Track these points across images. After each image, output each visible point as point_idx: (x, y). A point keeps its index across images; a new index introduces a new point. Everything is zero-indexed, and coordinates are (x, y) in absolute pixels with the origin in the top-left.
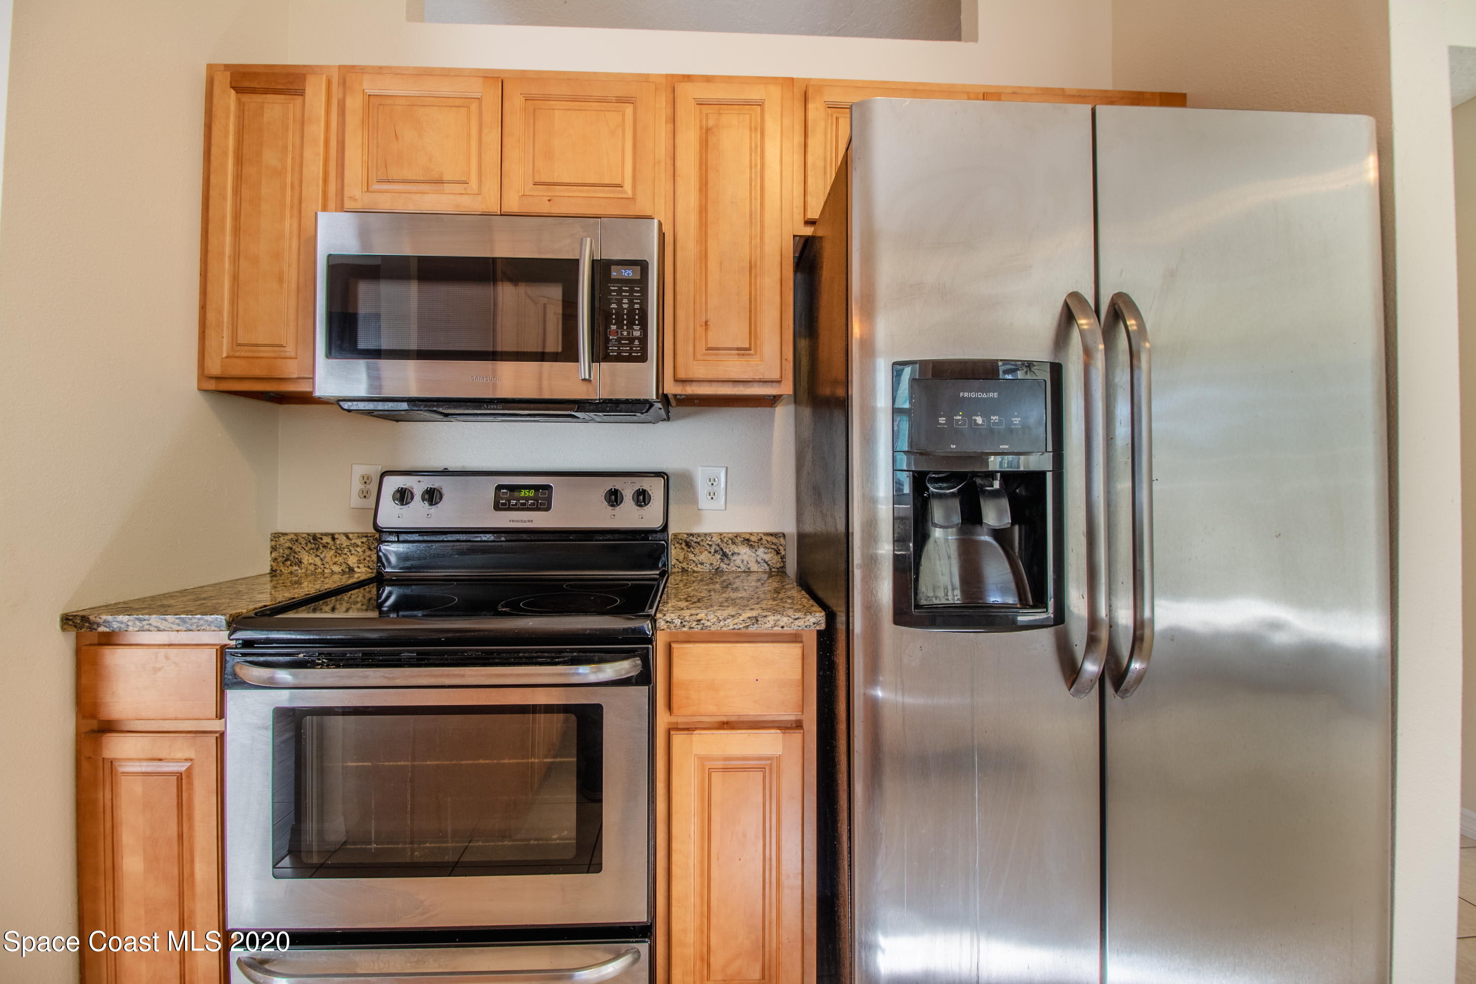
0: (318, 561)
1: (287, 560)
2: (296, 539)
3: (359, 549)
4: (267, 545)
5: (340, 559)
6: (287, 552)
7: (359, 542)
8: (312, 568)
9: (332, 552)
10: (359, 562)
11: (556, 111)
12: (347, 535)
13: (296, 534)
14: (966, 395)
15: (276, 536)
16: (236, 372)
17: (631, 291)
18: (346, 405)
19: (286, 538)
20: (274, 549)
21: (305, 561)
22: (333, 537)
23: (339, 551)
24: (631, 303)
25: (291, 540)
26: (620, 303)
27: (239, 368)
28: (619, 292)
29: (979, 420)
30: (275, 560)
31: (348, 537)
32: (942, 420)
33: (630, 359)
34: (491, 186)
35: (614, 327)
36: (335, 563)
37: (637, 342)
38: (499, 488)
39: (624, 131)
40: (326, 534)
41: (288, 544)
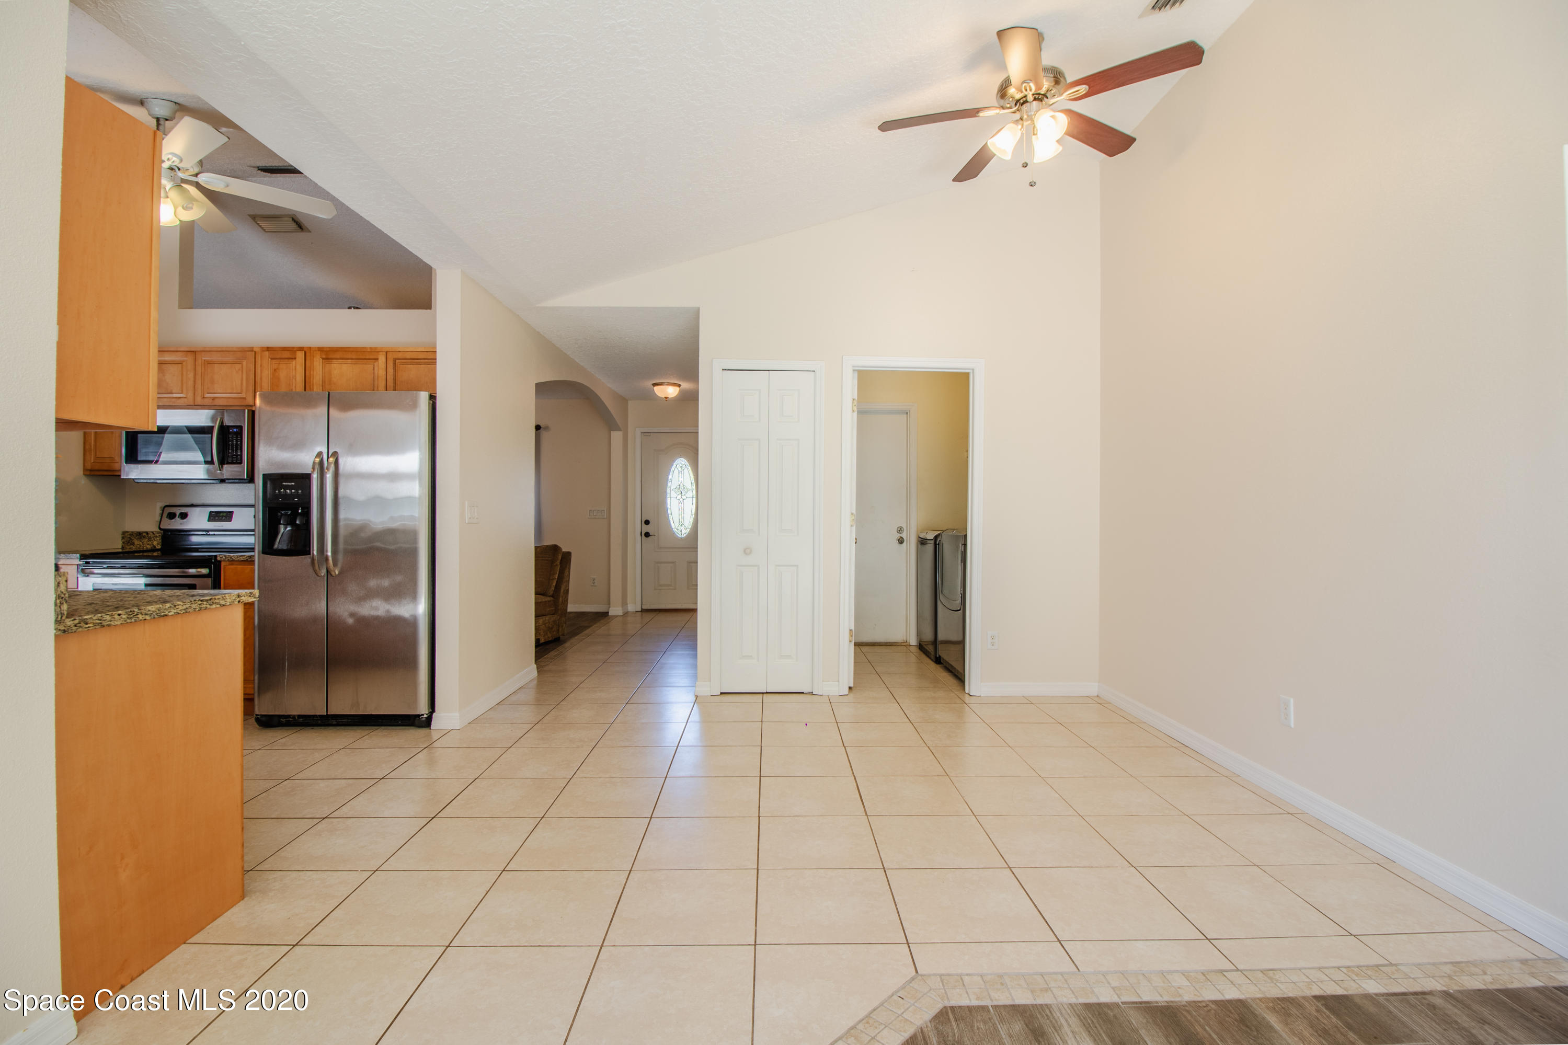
0: (141, 543)
1: (129, 543)
2: (132, 534)
3: (158, 538)
4: (120, 537)
5: (150, 543)
6: (128, 539)
7: (158, 535)
8: (138, 546)
9: (147, 540)
10: (158, 544)
11: (216, 365)
12: (152, 532)
13: (132, 532)
14: (285, 484)
15: (124, 533)
16: (97, 468)
17: (237, 437)
18: (136, 481)
19: (129, 533)
20: (123, 538)
21: (136, 543)
22: (147, 533)
23: (150, 539)
24: (237, 442)
25: (130, 535)
26: (232, 442)
27: (97, 467)
28: (232, 437)
29: (288, 491)
30: (123, 543)
31: (153, 534)
32: (277, 491)
33: (236, 463)
34: (190, 395)
35: (230, 451)
36: (148, 544)
37: (239, 457)
38: (211, 512)
39: (242, 372)
40: (145, 532)
41: (129, 536)
